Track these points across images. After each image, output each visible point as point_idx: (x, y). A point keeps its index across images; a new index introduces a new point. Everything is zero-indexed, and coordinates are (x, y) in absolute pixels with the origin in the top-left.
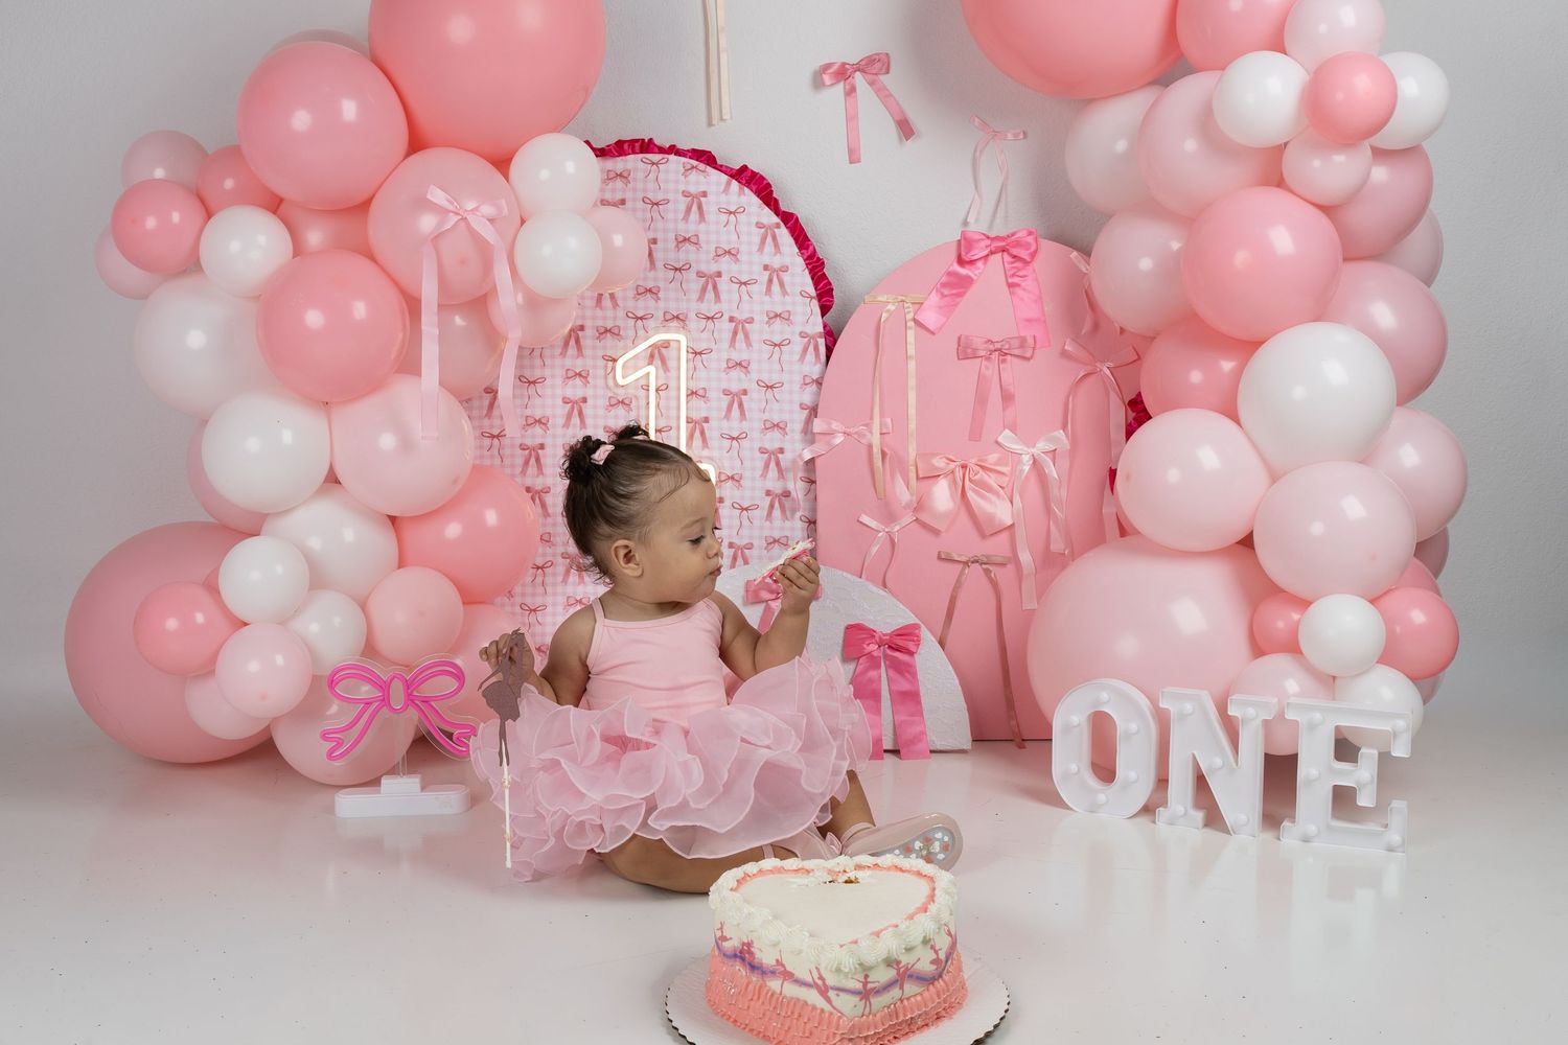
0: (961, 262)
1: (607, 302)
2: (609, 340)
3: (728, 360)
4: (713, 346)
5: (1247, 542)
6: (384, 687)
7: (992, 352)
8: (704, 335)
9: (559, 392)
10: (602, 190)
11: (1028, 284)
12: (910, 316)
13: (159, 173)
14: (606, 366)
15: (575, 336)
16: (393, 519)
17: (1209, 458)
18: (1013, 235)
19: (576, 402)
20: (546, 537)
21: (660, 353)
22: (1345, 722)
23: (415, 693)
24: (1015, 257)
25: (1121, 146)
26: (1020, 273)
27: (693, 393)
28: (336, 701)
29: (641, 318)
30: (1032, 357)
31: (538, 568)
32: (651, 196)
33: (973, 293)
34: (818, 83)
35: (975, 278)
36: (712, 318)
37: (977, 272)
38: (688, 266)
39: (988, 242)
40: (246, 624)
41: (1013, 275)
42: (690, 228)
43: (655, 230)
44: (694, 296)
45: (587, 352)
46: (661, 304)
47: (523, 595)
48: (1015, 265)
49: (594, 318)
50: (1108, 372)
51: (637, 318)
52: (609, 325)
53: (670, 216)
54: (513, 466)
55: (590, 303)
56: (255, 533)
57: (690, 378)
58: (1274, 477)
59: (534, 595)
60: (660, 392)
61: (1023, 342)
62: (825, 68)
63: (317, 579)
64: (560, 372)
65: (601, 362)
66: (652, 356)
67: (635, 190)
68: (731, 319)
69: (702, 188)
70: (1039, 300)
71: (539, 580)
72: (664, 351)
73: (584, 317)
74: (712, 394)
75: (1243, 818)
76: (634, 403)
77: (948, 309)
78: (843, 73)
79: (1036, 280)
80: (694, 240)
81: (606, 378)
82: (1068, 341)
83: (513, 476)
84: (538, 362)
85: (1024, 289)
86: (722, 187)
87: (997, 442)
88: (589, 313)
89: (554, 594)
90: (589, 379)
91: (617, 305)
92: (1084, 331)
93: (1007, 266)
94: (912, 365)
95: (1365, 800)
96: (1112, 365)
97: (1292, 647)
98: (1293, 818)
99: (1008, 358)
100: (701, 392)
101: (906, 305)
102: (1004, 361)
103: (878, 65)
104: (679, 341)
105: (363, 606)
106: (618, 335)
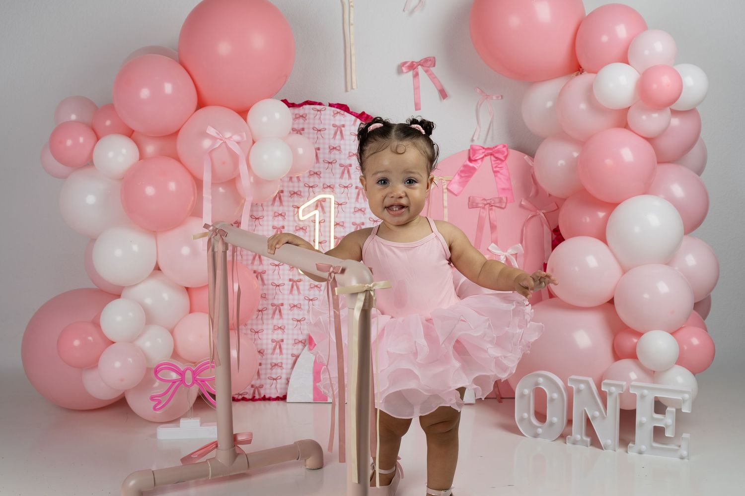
0: (470, 160)
1: (295, 179)
2: (296, 197)
3: (355, 208)
4: (347, 201)
5: (611, 302)
6: (182, 374)
7: (485, 205)
8: (343, 195)
9: (271, 223)
10: (293, 124)
11: (503, 171)
12: (445, 187)
13: (73, 117)
14: (294, 211)
15: (279, 197)
16: (187, 289)
17: (592, 261)
18: (496, 147)
19: (279, 228)
20: (263, 296)
21: (321, 204)
22: (659, 395)
23: (198, 377)
24: (497, 158)
25: (549, 104)
26: (499, 166)
27: (337, 224)
28: (158, 381)
29: (312, 187)
30: (505, 208)
31: (259, 311)
32: (317, 126)
33: (476, 175)
34: (400, 71)
35: (477, 168)
36: (347, 187)
37: (478, 165)
38: (335, 161)
39: (484, 150)
40: (113, 343)
41: (496, 167)
42: (337, 142)
43: (319, 143)
44: (338, 176)
45: (285, 203)
46: (322, 180)
47: (252, 324)
48: (497, 162)
49: (288, 187)
50: (543, 215)
51: (310, 187)
52: (296, 190)
53: (326, 136)
54: (247, 260)
55: (287, 179)
56: (118, 296)
57: (336, 217)
58: (624, 271)
59: (257, 324)
60: (321, 224)
61: (501, 200)
62: (404, 63)
63: (149, 319)
64: (271, 214)
65: (292, 209)
66: (317, 206)
67: (309, 123)
68: (357, 188)
69: (342, 123)
70: (509, 179)
71: (260, 317)
72: (323, 203)
73: (283, 186)
74: (347, 225)
75: (609, 442)
76: (308, 229)
77: (463, 184)
78: (412, 66)
79: (508, 169)
80: (338, 148)
81: (294, 216)
82: (523, 199)
83: (247, 265)
84: (260, 208)
85: (501, 174)
86: (352, 123)
87: (488, 250)
88: (286, 184)
89: (268, 324)
90: (286, 217)
91: (300, 180)
92: (531, 195)
93: (493, 162)
94: (446, 211)
95: (668, 434)
96: (544, 211)
97: (633, 356)
98: (634, 442)
99: (494, 207)
100: (341, 224)
101: (443, 181)
102: (491, 209)
103: (429, 63)
104: (330, 199)
105: (172, 332)
106: (300, 195)
